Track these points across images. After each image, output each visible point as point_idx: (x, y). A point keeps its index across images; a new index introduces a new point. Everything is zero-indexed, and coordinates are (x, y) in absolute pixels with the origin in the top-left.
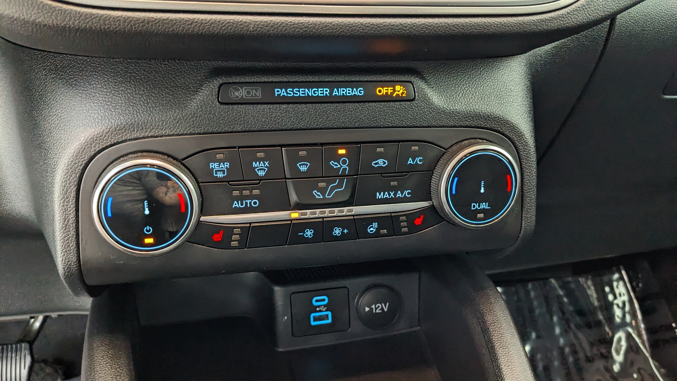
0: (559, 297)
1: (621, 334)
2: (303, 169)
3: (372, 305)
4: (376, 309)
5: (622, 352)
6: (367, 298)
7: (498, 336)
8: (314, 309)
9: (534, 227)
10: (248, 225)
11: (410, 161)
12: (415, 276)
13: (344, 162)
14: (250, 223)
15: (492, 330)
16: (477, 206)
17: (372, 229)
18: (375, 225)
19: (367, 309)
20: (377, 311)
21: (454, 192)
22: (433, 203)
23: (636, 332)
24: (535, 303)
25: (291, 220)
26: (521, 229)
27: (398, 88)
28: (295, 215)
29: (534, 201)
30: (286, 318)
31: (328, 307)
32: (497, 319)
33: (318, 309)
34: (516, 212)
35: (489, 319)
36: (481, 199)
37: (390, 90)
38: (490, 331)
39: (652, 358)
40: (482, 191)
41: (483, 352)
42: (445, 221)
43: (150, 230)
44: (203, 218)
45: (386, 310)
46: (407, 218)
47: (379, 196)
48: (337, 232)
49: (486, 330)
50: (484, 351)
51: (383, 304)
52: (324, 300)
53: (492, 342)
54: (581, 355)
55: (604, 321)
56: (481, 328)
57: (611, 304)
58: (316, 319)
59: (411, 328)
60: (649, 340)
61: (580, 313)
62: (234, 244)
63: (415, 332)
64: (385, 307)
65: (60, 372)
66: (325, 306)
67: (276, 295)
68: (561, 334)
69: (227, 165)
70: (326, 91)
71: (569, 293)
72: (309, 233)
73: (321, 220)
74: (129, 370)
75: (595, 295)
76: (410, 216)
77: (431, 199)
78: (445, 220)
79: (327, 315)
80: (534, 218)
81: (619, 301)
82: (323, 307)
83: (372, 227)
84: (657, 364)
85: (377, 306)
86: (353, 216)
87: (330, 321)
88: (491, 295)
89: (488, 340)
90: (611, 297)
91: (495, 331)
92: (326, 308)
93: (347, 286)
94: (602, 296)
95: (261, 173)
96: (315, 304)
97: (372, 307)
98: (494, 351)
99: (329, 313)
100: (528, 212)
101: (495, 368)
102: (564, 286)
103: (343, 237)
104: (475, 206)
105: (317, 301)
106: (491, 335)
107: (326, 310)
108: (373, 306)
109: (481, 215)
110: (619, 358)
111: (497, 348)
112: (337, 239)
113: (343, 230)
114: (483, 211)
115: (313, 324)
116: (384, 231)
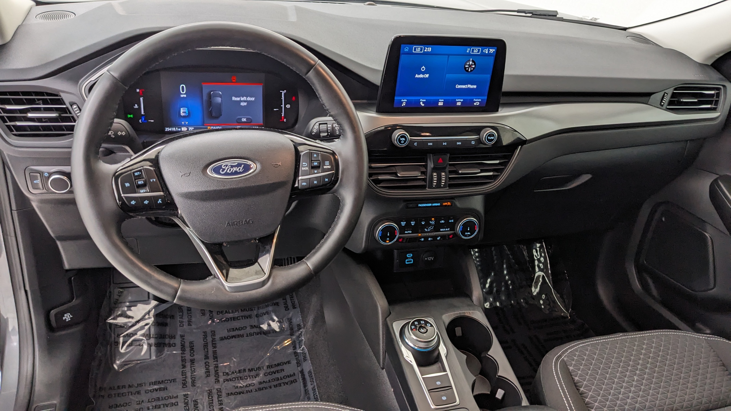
0: (507, 255)
2: (423, 223)
4: (429, 259)
6: (426, 255)
8: (407, 258)
11: (450, 221)
13: (433, 222)
14: (409, 237)
16: (467, 233)
17: (438, 239)
18: (440, 237)
19: (426, 259)
21: (461, 229)
22: (455, 232)
24: (495, 257)
25: (418, 236)
27: (448, 203)
30: (397, 261)
31: (412, 258)
36: (468, 232)
37: (446, 204)
45: (433, 259)
47: (441, 230)
48: (430, 239)
52: (411, 255)
58: (407, 262)
61: (518, 263)
62: (404, 242)
63: (442, 267)
66: (411, 257)
67: (394, 253)
68: (507, 274)
69: (405, 223)
70: (431, 205)
72: (423, 239)
73: (426, 236)
75: (527, 254)
76: (449, 235)
78: (458, 236)
84: (555, 291)
86: (434, 235)
87: (412, 262)
95: (413, 225)
96: (408, 256)
99: (412, 260)
102: (510, 249)
103: (431, 240)
104: (466, 233)
109: (468, 236)
112: (429, 241)
114: (469, 235)
115: (407, 263)
116: (442, 239)
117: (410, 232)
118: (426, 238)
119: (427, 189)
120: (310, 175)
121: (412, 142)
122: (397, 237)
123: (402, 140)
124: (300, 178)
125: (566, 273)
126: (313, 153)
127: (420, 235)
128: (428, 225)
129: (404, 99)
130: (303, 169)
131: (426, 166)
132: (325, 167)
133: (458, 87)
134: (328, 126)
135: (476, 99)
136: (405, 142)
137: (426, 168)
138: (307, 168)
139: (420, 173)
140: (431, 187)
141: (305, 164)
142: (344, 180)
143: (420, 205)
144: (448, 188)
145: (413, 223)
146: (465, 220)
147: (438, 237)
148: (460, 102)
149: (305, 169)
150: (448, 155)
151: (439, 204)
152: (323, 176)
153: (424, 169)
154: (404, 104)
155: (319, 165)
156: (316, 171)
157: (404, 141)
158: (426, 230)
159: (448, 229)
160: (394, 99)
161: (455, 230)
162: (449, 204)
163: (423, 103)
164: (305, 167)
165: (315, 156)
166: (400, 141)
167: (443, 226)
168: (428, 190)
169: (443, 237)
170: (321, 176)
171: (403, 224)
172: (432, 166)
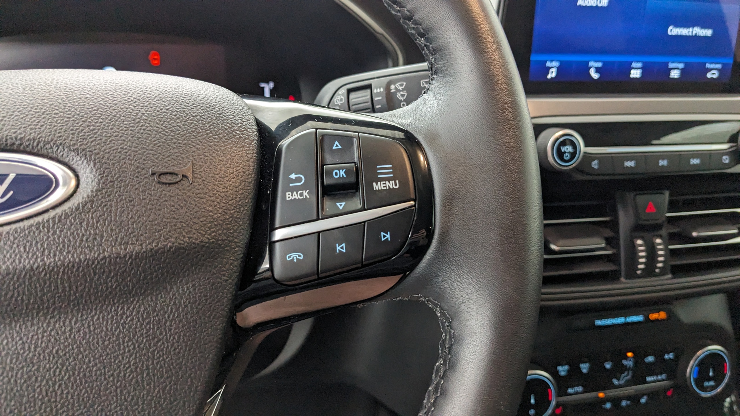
2: (608, 366)
11: (667, 357)
13: (630, 360)
16: (707, 383)
17: (643, 400)
18: (645, 397)
36: (709, 379)
37: (657, 315)
47: (648, 379)
48: (624, 403)
69: (567, 367)
70: (623, 320)
76: (665, 390)
95: (585, 371)
109: (711, 389)
113: (627, 402)
114: (713, 385)
117: (579, 389)
118: (616, 401)
119: (623, 279)
120: (318, 219)
121: (588, 158)
122: (553, 403)
123: (565, 152)
124: (279, 234)
126: (326, 139)
127: (601, 395)
128: (619, 369)
129: (552, 61)
130: (289, 196)
131: (613, 225)
132: (378, 186)
133: (673, 31)
134: (375, 91)
135: (711, 63)
136: (573, 155)
137: (617, 230)
138: (306, 194)
139: (604, 241)
140: (632, 274)
141: (298, 180)
142: (455, 236)
143: (598, 323)
144: (670, 276)
145: (585, 368)
146: (701, 353)
147: (642, 396)
148: (678, 69)
149: (296, 196)
150: (667, 193)
151: (640, 318)
152: (372, 222)
153: (609, 233)
154: (552, 74)
155: (353, 179)
156: (341, 205)
157: (569, 152)
158: (615, 382)
159: (664, 376)
160: (529, 61)
161: (682, 378)
162: (662, 315)
163: (598, 70)
164: (297, 189)
165: (337, 146)
166: (560, 154)
167: (652, 370)
168: (625, 283)
169: (653, 395)
170: (364, 222)
171: (563, 370)
172: (631, 221)
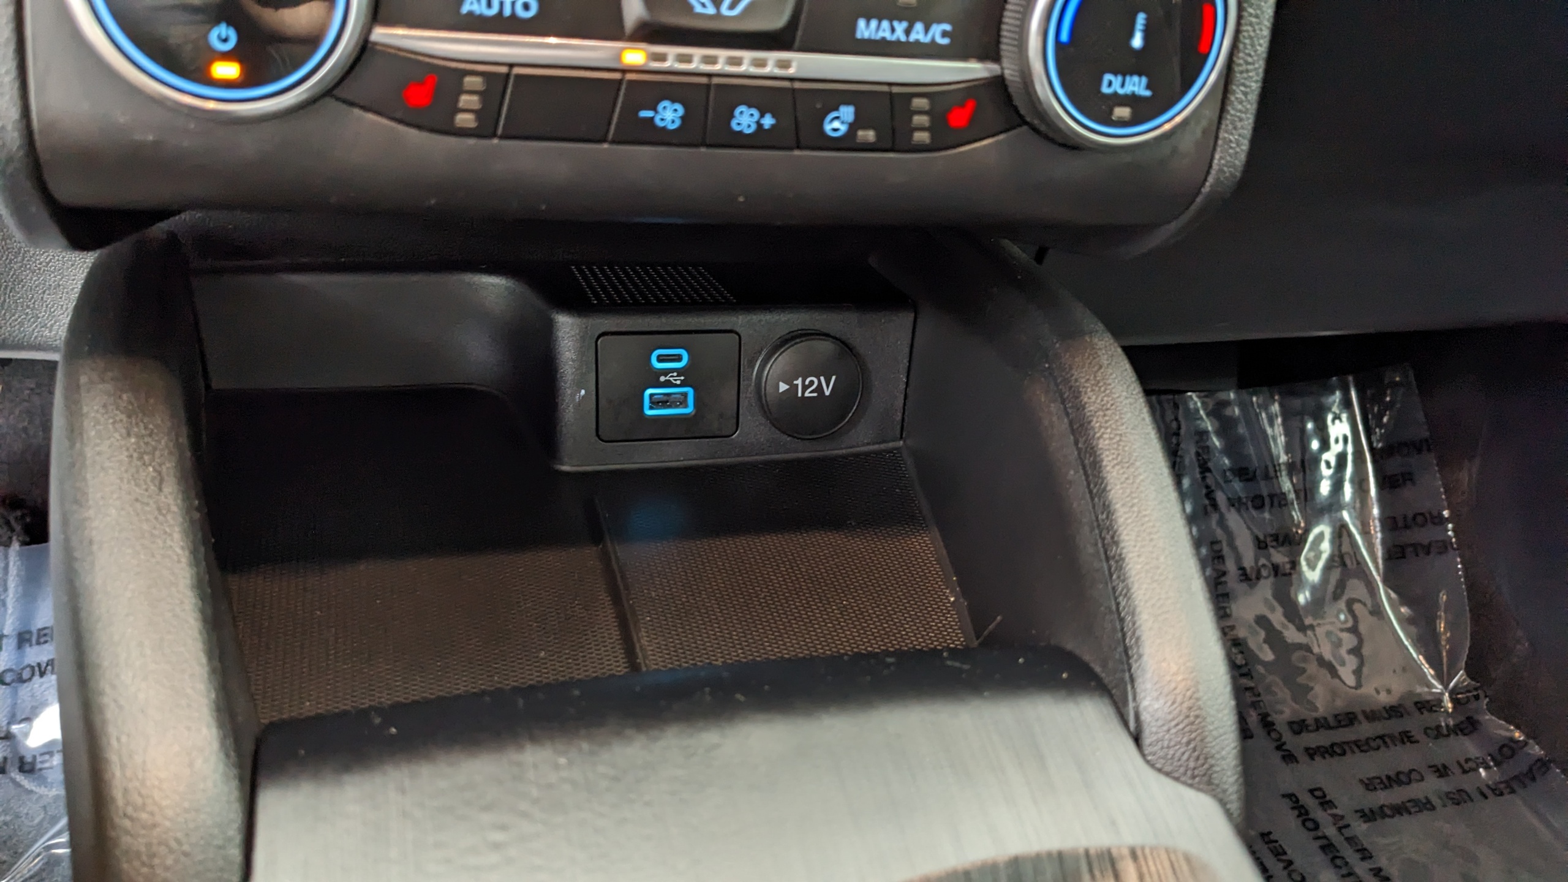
0: (1203, 434)
1: (1323, 529)
3: (797, 379)
4: (805, 388)
5: (1321, 564)
6: (782, 361)
7: (1111, 439)
8: (653, 379)
9: (1240, 169)
10: (504, 70)
12: (906, 319)
14: (511, 66)
15: (1098, 425)
16: (1117, 81)
17: (836, 124)
18: (847, 112)
19: (783, 387)
20: (807, 394)
21: (1064, 37)
22: (1002, 69)
23: (1358, 523)
25: (624, 71)
26: (1208, 173)
28: (635, 56)
29: (1253, 97)
30: (583, 392)
31: (689, 376)
32: (1111, 402)
33: (662, 379)
34: (1204, 123)
35: (1092, 400)
38: (1093, 428)
39: (1386, 581)
40: (1137, 42)
41: (1069, 477)
42: (1025, 128)
43: (225, 40)
44: (381, 34)
45: (827, 393)
46: (932, 104)
47: (866, 29)
48: (745, 121)
49: (1082, 425)
50: (1074, 474)
51: (822, 378)
52: (679, 358)
53: (1095, 452)
54: (1230, 565)
55: (1292, 496)
56: (1071, 423)
57: (1316, 460)
58: (655, 403)
59: (884, 442)
60: (1384, 542)
61: (1243, 473)
62: (464, 119)
63: (890, 451)
64: (828, 386)
65: (18, 528)
66: (680, 372)
67: (560, 334)
71: (1226, 427)
72: (669, 115)
73: (704, 80)
74: (178, 445)
75: (1282, 440)
77: (996, 58)
78: (1026, 123)
79: (685, 395)
80: (1245, 146)
81: (1330, 456)
82: (675, 374)
83: (837, 118)
84: (1393, 595)
85: (807, 382)
86: (791, 79)
87: (690, 410)
88: (1100, 349)
89: (1087, 448)
90: (1315, 445)
91: (1107, 428)
92: (682, 378)
93: (738, 330)
94: (1297, 440)
96: (657, 365)
97: (795, 382)
98: (1100, 472)
99: (690, 391)
100: (1235, 128)
101: (1099, 510)
102: (1217, 411)
103: (759, 140)
104: (1112, 84)
105: (661, 359)
106: (1094, 436)
107: (682, 385)
108: (799, 382)
109: (1122, 112)
110: (1313, 576)
111: (1106, 466)
112: (740, 141)
113: (762, 116)
114: (1131, 100)
115: (649, 412)
116: (868, 135)
125: (1448, 520)
147: (831, 103)
159: (938, 33)
161: (1007, 48)
169: (879, 108)
